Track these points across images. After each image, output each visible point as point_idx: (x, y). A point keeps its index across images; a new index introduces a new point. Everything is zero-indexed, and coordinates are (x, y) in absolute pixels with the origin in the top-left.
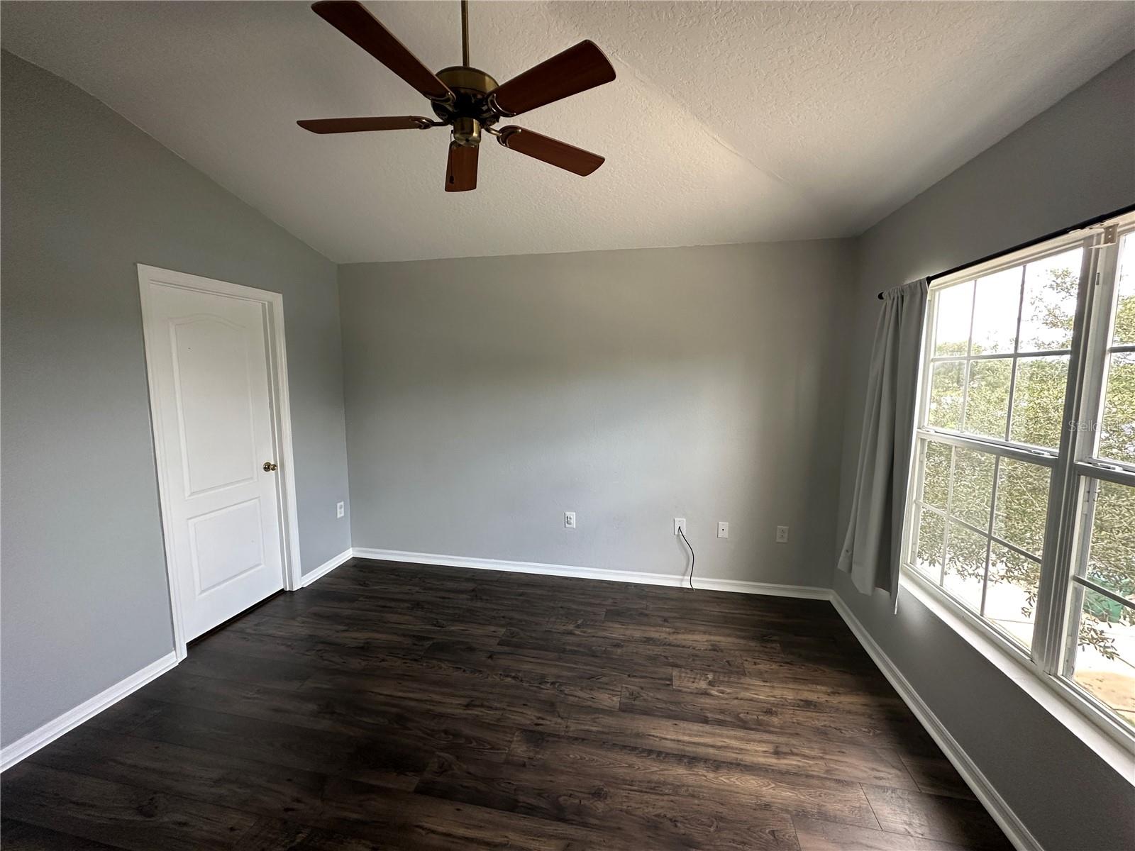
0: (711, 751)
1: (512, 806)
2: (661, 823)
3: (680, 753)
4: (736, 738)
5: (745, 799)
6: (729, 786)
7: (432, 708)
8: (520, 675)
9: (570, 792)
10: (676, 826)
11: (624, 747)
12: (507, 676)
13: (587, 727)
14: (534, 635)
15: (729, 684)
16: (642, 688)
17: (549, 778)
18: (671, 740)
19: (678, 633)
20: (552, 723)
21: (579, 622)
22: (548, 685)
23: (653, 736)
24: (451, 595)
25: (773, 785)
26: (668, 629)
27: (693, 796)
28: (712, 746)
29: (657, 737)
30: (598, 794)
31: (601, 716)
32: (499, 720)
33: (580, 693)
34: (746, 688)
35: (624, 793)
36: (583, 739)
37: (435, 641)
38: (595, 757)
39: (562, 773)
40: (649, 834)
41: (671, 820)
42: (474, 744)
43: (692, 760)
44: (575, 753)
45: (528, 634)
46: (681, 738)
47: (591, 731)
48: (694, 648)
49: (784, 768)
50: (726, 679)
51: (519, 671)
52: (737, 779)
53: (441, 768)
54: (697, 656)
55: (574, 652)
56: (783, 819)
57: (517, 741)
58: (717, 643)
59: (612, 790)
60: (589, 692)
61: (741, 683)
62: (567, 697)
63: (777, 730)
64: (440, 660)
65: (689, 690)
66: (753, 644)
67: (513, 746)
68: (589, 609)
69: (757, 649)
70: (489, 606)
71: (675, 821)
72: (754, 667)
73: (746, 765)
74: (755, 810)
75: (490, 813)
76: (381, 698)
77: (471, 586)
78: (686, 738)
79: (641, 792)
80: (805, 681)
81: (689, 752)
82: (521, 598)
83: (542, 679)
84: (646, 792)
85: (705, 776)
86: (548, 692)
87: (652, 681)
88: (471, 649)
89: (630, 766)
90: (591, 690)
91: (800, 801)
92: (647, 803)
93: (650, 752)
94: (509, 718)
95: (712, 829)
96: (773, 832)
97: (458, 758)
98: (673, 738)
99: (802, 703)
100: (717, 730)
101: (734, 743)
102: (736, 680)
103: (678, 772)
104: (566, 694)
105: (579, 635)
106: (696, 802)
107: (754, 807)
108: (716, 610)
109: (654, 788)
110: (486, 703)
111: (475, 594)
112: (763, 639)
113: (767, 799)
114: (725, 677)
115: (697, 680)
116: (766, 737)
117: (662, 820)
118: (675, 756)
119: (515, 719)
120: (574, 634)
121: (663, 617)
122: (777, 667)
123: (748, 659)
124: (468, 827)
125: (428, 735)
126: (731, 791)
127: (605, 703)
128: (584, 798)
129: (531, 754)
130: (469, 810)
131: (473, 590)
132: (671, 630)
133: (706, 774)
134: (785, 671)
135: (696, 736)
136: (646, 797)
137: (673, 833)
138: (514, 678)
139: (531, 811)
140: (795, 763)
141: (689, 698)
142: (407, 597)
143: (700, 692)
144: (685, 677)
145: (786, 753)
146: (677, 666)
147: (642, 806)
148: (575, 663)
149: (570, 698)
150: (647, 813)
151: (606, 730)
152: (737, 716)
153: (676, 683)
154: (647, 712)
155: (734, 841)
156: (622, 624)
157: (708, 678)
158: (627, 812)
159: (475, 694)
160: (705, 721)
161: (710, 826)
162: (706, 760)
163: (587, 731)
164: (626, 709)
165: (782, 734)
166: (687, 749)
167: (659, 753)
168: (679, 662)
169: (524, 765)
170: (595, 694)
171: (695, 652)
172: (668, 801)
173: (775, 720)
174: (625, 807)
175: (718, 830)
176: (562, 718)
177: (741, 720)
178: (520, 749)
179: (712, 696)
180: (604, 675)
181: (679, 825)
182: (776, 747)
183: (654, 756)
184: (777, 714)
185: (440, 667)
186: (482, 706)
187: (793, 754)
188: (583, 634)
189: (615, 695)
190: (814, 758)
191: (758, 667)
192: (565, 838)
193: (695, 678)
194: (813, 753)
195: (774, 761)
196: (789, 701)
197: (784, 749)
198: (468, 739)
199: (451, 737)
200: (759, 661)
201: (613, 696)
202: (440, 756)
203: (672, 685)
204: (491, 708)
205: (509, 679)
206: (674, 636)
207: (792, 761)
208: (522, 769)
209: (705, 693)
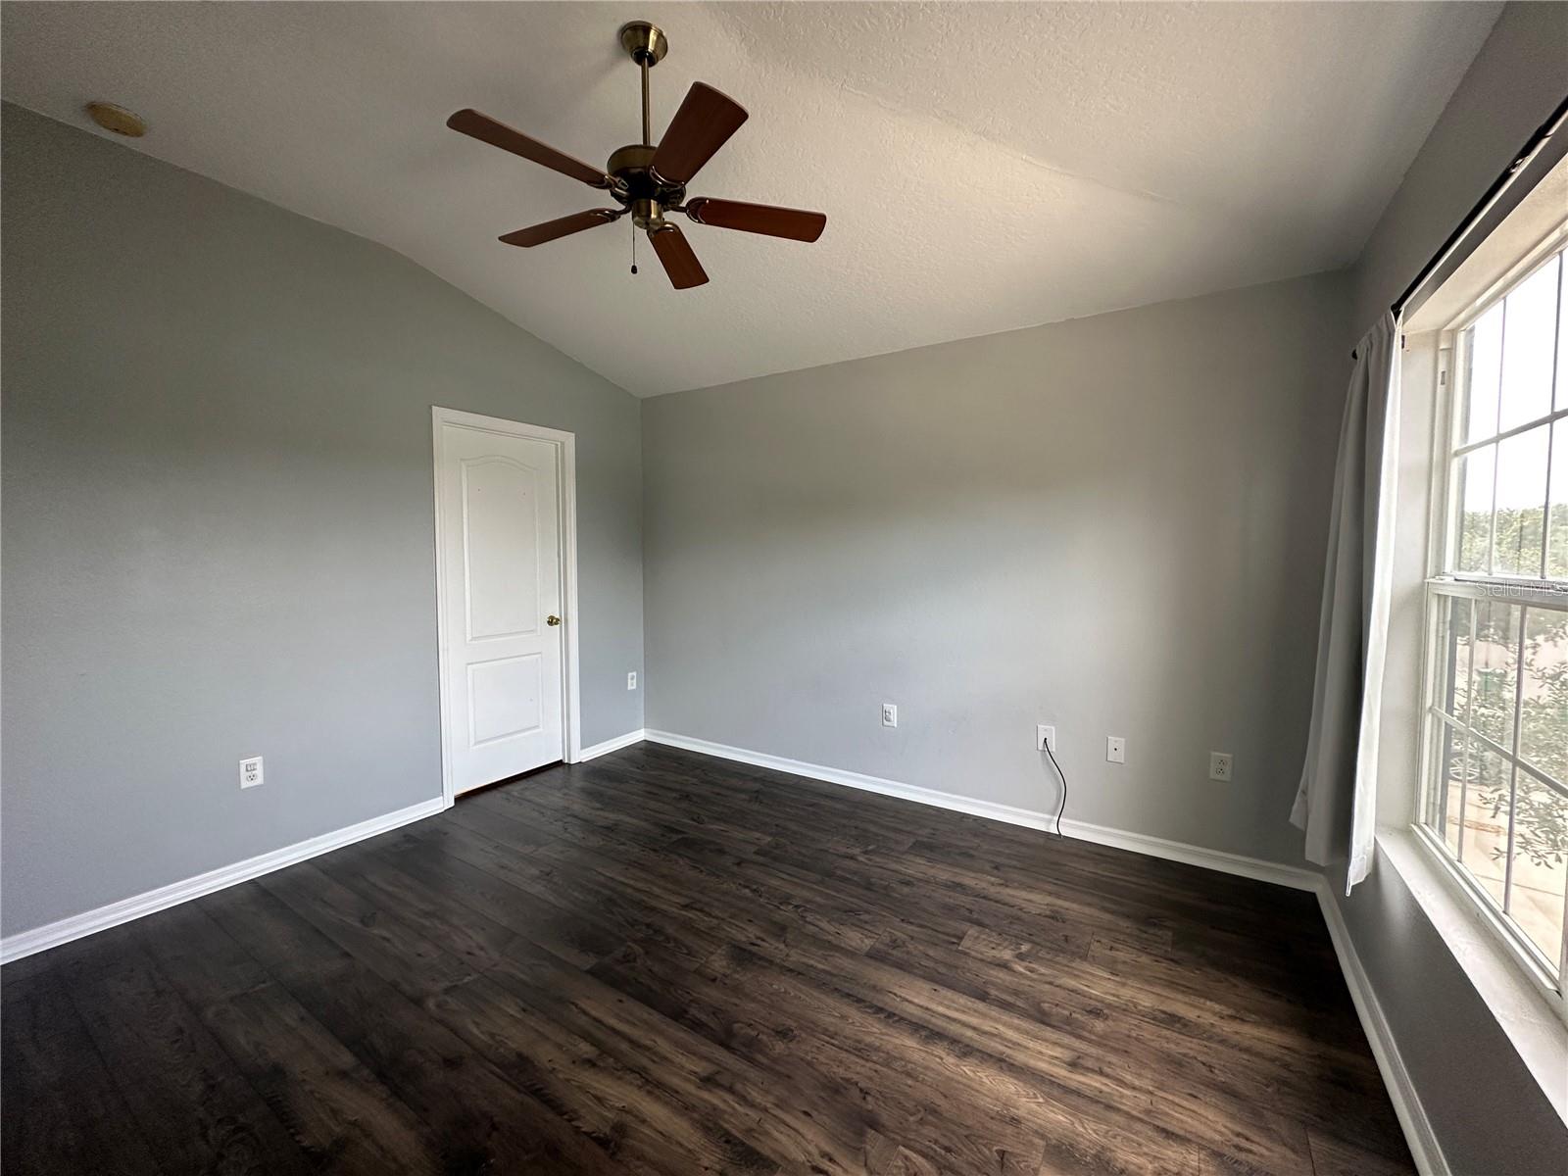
0: (969, 1033)
1: (678, 1015)
2: (846, 1089)
3: (920, 1023)
4: (1017, 1029)
5: (985, 1103)
6: (971, 1079)
7: (645, 898)
8: (763, 889)
9: (752, 1022)
10: (864, 1098)
11: (848, 995)
12: (745, 887)
13: (812, 962)
14: (803, 851)
15: (1050, 964)
16: (912, 938)
17: (737, 1001)
18: (918, 1006)
19: (1007, 886)
20: (772, 947)
21: (870, 848)
22: (791, 907)
23: (895, 994)
24: (729, 793)
25: (1041, 1100)
26: (993, 879)
27: (909, 1075)
28: (974, 1029)
29: (900, 997)
30: (784, 1034)
31: (837, 954)
32: (712, 928)
33: (824, 925)
34: (1075, 975)
35: (818, 1043)
36: (799, 973)
37: (685, 836)
38: (803, 996)
39: (754, 1000)
40: (822, 1094)
41: (861, 1090)
42: (672, 945)
43: (932, 1034)
44: (781, 984)
45: (796, 848)
46: (933, 1006)
47: (816, 968)
48: (1021, 909)
49: (1074, 1085)
50: (1048, 957)
51: (763, 885)
52: (986, 1076)
53: (624, 957)
54: (1018, 919)
55: (844, 879)
56: (1032, 1144)
57: (721, 954)
58: (1063, 911)
59: (804, 1035)
60: (837, 925)
61: (1073, 968)
62: (806, 925)
63: (1094, 1037)
64: (680, 855)
65: (980, 956)
66: (1124, 924)
67: (713, 958)
68: (891, 835)
69: (1128, 931)
70: (766, 811)
71: (866, 1093)
72: (1108, 952)
73: (1012, 1065)
74: (992, 1118)
75: (650, 1014)
77: (757, 786)
78: (941, 1009)
79: (841, 1048)
80: (1187, 990)
81: (934, 1025)
82: (811, 809)
83: (786, 900)
84: (846, 1051)
85: (942, 1059)
86: (786, 913)
87: (930, 932)
88: (721, 852)
89: (843, 1017)
90: (842, 924)
91: (1073, 1132)
92: (841, 1062)
93: (880, 1010)
94: (724, 929)
95: (912, 1119)
96: (1002, 1153)
97: (647, 953)
98: (921, 1003)
99: (1163, 1016)
100: (994, 1012)
101: (1010, 1034)
102: (1065, 962)
103: (908, 1044)
104: (806, 922)
105: (862, 862)
106: (910, 1082)
107: (993, 1115)
108: (1088, 869)
109: (861, 1050)
110: (706, 909)
111: (756, 796)
112: (1147, 921)
113: (1021, 1113)
114: (1049, 953)
115: (1000, 948)
116: (1067, 1040)
117: (849, 1086)
118: (911, 1023)
119: (730, 932)
120: (856, 860)
121: (992, 862)
122: (1148, 962)
123: (1103, 940)
124: (621, 1019)
125: (628, 922)
126: (969, 1087)
127: (853, 944)
128: (763, 1033)
129: (728, 972)
130: (631, 1004)
131: (757, 791)
132: (998, 881)
133: (944, 1056)
134: (1162, 969)
135: (957, 1010)
136: (844, 1055)
137: (855, 1104)
138: (754, 891)
139: (696, 1026)
140: (1097, 1085)
141: (971, 964)
142: (678, 787)
143: (997, 962)
144: (984, 940)
145: (1088, 1069)
146: (980, 924)
147: (832, 1063)
148: (838, 892)
149: (812, 927)
150: (834, 1073)
151: (835, 972)
152: (1037, 1006)
153: (966, 943)
154: (904, 967)
155: (936, 1142)
156: (930, 860)
157: (1020, 949)
158: (809, 1064)
159: (698, 896)
160: (983, 997)
161: (912, 1115)
162: (954, 1041)
163: (812, 966)
164: (876, 956)
165: (1099, 1045)
166: (934, 1020)
167: (891, 1015)
168: (986, 921)
169: (714, 980)
170: (844, 930)
171: (1020, 913)
172: (870, 1069)
173: (1099, 1026)
174: (809, 1058)
175: (922, 1122)
176: (786, 946)
177: (1043, 1013)
178: (718, 963)
179: (1014, 971)
180: (867, 912)
181: (869, 1098)
182: (1079, 1058)
183: (882, 1016)
184: (1106, 1018)
185: (677, 863)
186: (701, 911)
187: (1101, 1073)
188: (867, 862)
189: (870, 937)
190: (1134, 1088)
191: (1114, 953)
192: (718, 1065)
193: (999, 945)
194: (1137, 1083)
195: (1061, 1072)
196: (1140, 1008)
197: (1089, 1064)
198: (668, 939)
199: (651, 932)
200: (1121, 946)
201: (867, 937)
202: (629, 947)
203: (959, 944)
204: (709, 915)
205: (747, 891)
206: (999, 889)
207: (1094, 1082)
208: (710, 983)
209: (1004, 966)
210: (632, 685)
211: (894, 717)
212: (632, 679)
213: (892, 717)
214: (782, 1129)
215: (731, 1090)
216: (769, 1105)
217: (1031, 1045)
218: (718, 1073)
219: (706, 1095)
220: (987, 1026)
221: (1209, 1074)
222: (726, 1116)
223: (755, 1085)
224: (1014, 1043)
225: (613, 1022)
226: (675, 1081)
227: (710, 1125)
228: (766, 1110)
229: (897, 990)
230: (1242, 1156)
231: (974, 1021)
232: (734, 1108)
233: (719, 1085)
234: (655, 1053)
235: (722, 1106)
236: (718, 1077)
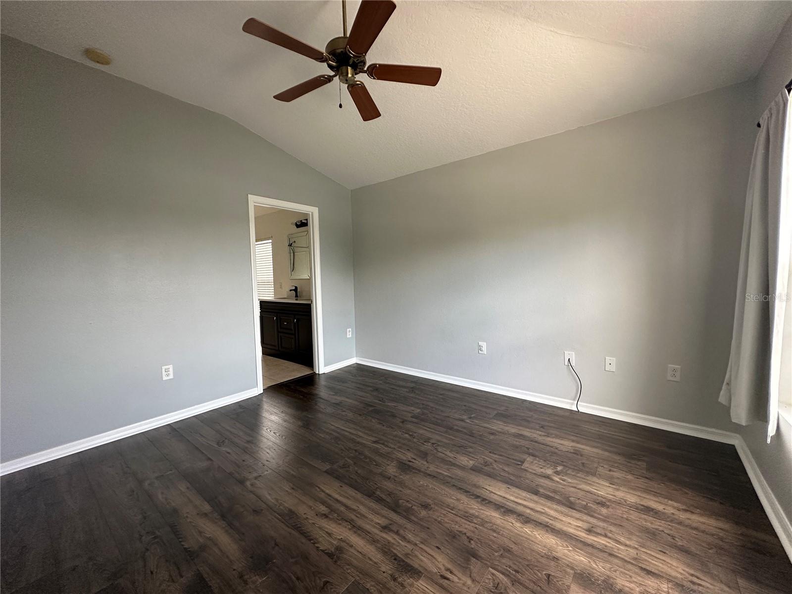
0: (528, 511)
1: (370, 495)
2: (459, 536)
3: (501, 504)
4: (556, 510)
5: (539, 548)
6: (529, 535)
7: (355, 438)
8: (415, 435)
9: (409, 500)
10: (470, 542)
11: (460, 489)
12: (406, 433)
13: (441, 471)
14: (437, 416)
15: (574, 477)
16: (496, 461)
17: (401, 489)
18: (499, 496)
19: (548, 437)
20: (419, 463)
21: (473, 416)
22: (429, 444)
23: (486, 489)
24: (398, 388)
25: (571, 549)
26: (540, 433)
27: (494, 531)
28: (531, 509)
29: (489, 491)
30: (426, 506)
31: (455, 468)
32: (388, 453)
33: (448, 453)
34: (589, 484)
35: (444, 512)
36: (435, 477)
37: (376, 408)
38: (436, 488)
39: (410, 489)
40: (447, 539)
41: (468, 537)
42: (368, 460)
43: (507, 511)
44: (423, 482)
45: (433, 415)
46: (508, 496)
47: (443, 474)
48: (557, 449)
49: (589, 542)
50: (573, 473)
51: (415, 433)
52: (539, 534)
53: (343, 465)
54: (555, 453)
55: (458, 431)
56: (566, 572)
57: (392, 466)
58: (580, 450)
59: (436, 508)
60: (455, 454)
61: (587, 480)
62: (438, 453)
63: (600, 517)
64: (373, 417)
65: (535, 472)
66: (617, 458)
67: (388, 467)
68: (484, 410)
69: (619, 461)
70: (417, 397)
71: (471, 539)
72: (608, 473)
73: (554, 529)
74: (542, 557)
75: (356, 494)
76: (333, 427)
77: (413, 385)
78: (512, 498)
79: (457, 515)
80: (656, 494)
81: (508, 506)
82: (440, 396)
83: (428, 440)
84: (460, 517)
85: (513, 524)
86: (428, 447)
87: (505, 459)
88: (394, 416)
89: (458, 500)
90: (457, 453)
91: (590, 567)
92: (457, 522)
93: (478, 497)
94: (395, 454)
95: (496, 554)
96: (549, 576)
97: (355, 463)
98: (501, 494)
99: (642, 507)
100: (542, 501)
101: (552, 513)
102: (583, 476)
103: (495, 516)
104: (438, 451)
105: (468, 423)
106: (495, 535)
107: (543, 554)
108: (595, 429)
109: (468, 517)
110: (386, 443)
111: (412, 390)
112: (630, 457)
113: (558, 555)
114: (573, 472)
115: (545, 468)
116: (585, 517)
117: (461, 535)
118: (495, 504)
119: (397, 455)
120: (465, 422)
121: (539, 424)
122: (633, 478)
123: (605, 466)
124: (341, 495)
125: (346, 449)
126: (528, 539)
127: (463, 463)
128: (415, 505)
129: (397, 475)
130: (347, 488)
131: (412, 388)
132: (543, 434)
133: (514, 523)
134: (641, 482)
135: (521, 499)
136: (458, 519)
137: (465, 545)
138: (410, 435)
139: (379, 500)
140: (604, 542)
141: (529, 476)
142: (372, 385)
143: (544, 475)
144: (536, 463)
145: (598, 534)
146: (533, 455)
147: (452, 523)
148: (455, 437)
149: (440, 454)
150: (453, 528)
151: (454, 477)
152: (567, 498)
153: (526, 465)
154: (491, 476)
155: (510, 567)
156: (505, 422)
157: (557, 469)
158: (439, 522)
159: (382, 437)
160: (536, 493)
161: (496, 552)
162: (519, 515)
163: (440, 473)
164: (475, 470)
165: (604, 521)
166: (508, 503)
167: (484, 500)
168: (537, 454)
169: (389, 478)
170: (458, 456)
171: (556, 451)
172: (473, 526)
173: (604, 511)
174: (440, 519)
175: (502, 556)
176: (428, 462)
177: (571, 503)
178: (391, 469)
179: (553, 480)
180: (471, 447)
181: (472, 542)
182: (592, 527)
183: (479, 500)
184: (608, 507)
185: (371, 421)
186: (383, 444)
187: (606, 536)
188: (471, 422)
189: (473, 460)
190: (626, 545)
191: (611, 473)
192: (392, 521)
193: (544, 466)
194: (628, 543)
195: (583, 535)
196: (628, 503)
197: (599, 531)
198: (366, 457)
199: (357, 453)
200: (616, 469)
201: (471, 460)
202: (346, 460)
203: (522, 465)
204: (387, 446)
205: (407, 435)
206: (544, 438)
207: (602, 541)
208: (387, 479)
209: (548, 477)
210: (349, 335)
211: (484, 349)
212: (349, 332)
213: (483, 349)
214: (425, 555)
215: (397, 533)
216: (418, 542)
217: (564, 519)
218: (390, 524)
219: (384, 535)
220: (539, 508)
221: (672, 541)
222: (395, 546)
223: (410, 531)
224: (555, 518)
225: (337, 496)
226: (368, 527)
227: (386, 550)
228: (416, 545)
229: (487, 487)
230: (695, 587)
231: (531, 505)
232: (399, 543)
233: (391, 530)
234: (359, 513)
235: (392, 541)
236: (390, 526)
